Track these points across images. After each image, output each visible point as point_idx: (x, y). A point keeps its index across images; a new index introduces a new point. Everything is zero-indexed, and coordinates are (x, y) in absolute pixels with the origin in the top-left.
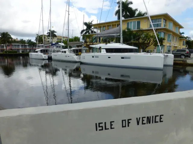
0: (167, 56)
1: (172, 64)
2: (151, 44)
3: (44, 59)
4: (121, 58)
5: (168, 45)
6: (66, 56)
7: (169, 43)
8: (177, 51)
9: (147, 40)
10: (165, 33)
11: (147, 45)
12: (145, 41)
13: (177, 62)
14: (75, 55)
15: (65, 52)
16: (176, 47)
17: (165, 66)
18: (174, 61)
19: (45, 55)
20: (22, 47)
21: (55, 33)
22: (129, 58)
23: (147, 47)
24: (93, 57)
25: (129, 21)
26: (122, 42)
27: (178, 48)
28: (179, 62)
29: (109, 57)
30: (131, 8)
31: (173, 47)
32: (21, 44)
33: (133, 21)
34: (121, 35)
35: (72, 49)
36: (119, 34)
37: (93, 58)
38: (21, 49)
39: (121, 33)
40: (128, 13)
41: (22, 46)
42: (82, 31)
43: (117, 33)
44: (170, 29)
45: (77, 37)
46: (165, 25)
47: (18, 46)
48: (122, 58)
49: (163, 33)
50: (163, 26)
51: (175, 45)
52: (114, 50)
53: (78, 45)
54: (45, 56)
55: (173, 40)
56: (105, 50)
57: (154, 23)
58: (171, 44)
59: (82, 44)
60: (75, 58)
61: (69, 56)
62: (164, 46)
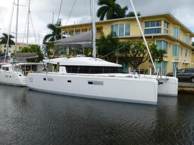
1: (176, 93)
2: (145, 59)
4: (88, 83)
5: (173, 61)
6: (7, 76)
7: (175, 58)
10: (167, 43)
11: (140, 61)
12: (136, 55)
13: (185, 89)
14: (22, 75)
15: (7, 69)
16: (186, 64)
18: (179, 87)
21: (12, 39)
22: (101, 83)
23: (140, 64)
24: (45, 79)
25: (114, 24)
26: (95, 56)
27: (190, 67)
28: (188, 89)
29: (69, 81)
31: (181, 64)
33: (119, 23)
34: (94, 43)
36: (90, 43)
37: (45, 81)
39: (93, 40)
42: (47, 37)
43: (88, 41)
44: (176, 37)
45: (37, 46)
46: (167, 31)
48: (90, 83)
49: (165, 43)
51: (185, 62)
52: (79, 69)
53: (30, 57)
55: (182, 54)
56: (65, 67)
57: (151, 27)
58: (178, 60)
59: (36, 57)
60: (21, 80)
61: (10, 77)
62: (167, 62)
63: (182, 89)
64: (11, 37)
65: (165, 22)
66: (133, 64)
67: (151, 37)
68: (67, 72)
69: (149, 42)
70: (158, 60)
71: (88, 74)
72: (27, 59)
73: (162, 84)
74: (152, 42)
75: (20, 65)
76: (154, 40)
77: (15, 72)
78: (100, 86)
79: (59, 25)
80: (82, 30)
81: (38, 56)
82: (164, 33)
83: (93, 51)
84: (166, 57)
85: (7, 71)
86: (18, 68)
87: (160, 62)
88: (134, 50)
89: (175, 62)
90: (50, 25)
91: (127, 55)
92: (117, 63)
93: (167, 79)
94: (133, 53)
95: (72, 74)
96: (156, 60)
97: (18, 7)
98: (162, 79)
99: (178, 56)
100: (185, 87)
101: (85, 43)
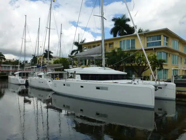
0: (166, 85)
1: (173, 96)
2: (148, 68)
3: (20, 85)
4: (96, 88)
5: (173, 69)
6: (40, 82)
7: (175, 66)
8: (183, 78)
9: (142, 62)
10: (167, 54)
12: (140, 64)
13: (183, 93)
14: (51, 81)
15: (41, 76)
17: (157, 99)
18: (177, 91)
19: (23, 79)
20: (13, 69)
21: (51, 54)
22: (106, 89)
24: (64, 85)
25: (122, 40)
26: (104, 66)
29: (82, 87)
30: (128, 26)
32: (12, 66)
33: (126, 39)
34: (104, 56)
35: (48, 73)
36: (100, 55)
38: (11, 71)
39: (103, 53)
40: (125, 31)
41: (13, 67)
42: (73, 52)
43: (98, 54)
44: (175, 48)
45: (64, 59)
46: (167, 44)
47: (9, 67)
48: (98, 88)
49: (165, 54)
50: (163, 45)
52: (90, 76)
54: (22, 81)
55: (181, 63)
56: (79, 75)
57: (152, 40)
58: (178, 67)
59: (61, 67)
60: (50, 85)
61: (42, 83)
62: (167, 70)
63: (180, 93)
64: (50, 52)
65: (164, 36)
66: (138, 72)
67: (152, 49)
68: (81, 79)
69: (151, 53)
70: (159, 68)
71: (96, 81)
72: (55, 69)
73: (161, 88)
74: (154, 53)
75: (50, 74)
76: (155, 52)
77: (45, 79)
78: (105, 91)
79: (83, 42)
80: (93, 47)
81: (63, 67)
82: (164, 45)
83: (102, 62)
84: (167, 65)
85: (41, 78)
86: (48, 76)
87: (160, 70)
88: (137, 60)
89: (175, 70)
90: (76, 42)
91: (131, 65)
92: (124, 71)
93: (166, 84)
94: (137, 63)
95: (84, 80)
96: (157, 68)
97: (50, 30)
98: (160, 85)
99: (178, 64)
100: (183, 91)
101: (96, 55)
